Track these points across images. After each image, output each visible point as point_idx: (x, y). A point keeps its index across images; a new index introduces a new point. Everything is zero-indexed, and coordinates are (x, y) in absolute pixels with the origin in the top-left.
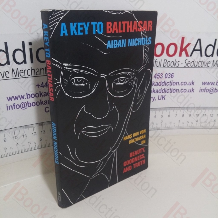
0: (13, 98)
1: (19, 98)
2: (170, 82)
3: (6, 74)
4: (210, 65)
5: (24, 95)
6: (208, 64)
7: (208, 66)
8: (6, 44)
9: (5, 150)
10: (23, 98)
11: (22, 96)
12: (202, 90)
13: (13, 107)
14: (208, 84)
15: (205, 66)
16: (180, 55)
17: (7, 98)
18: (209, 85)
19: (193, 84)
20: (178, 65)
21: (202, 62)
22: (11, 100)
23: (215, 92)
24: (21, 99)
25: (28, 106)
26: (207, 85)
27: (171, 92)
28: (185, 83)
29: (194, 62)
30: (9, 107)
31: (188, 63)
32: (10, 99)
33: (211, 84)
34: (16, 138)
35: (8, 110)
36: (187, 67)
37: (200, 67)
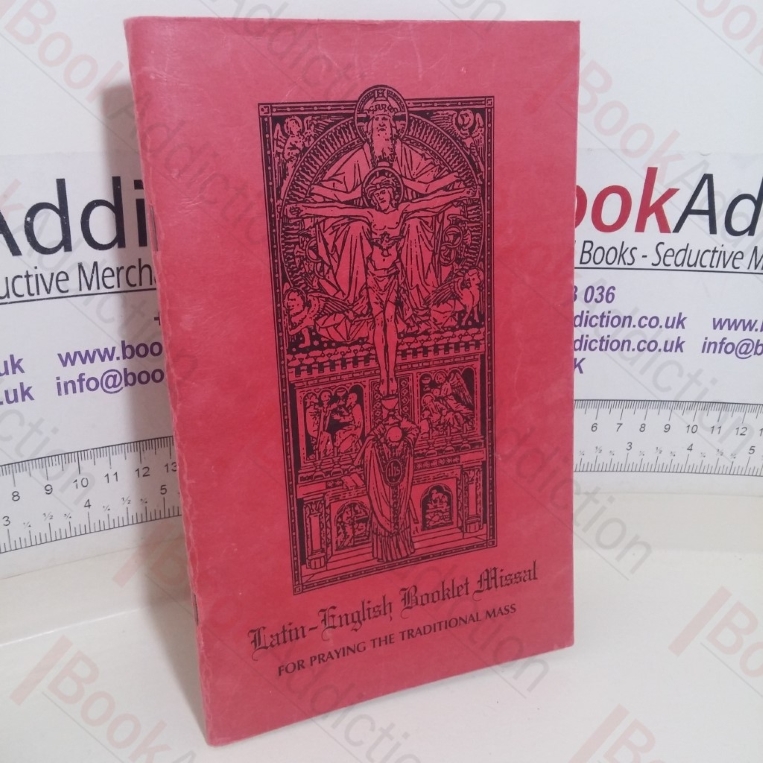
0: (78, 357)
1: (97, 357)
2: (603, 316)
3: (57, 281)
4: (743, 264)
5: (114, 349)
6: (735, 258)
7: (736, 265)
8: (61, 184)
9: (48, 521)
10: (111, 358)
11: (106, 350)
12: (713, 346)
13: (77, 384)
14: (734, 325)
15: (724, 266)
16: (640, 227)
17: (60, 355)
18: (736, 329)
19: (680, 326)
20: (630, 261)
21: (715, 251)
22: (73, 363)
23: (756, 353)
24: (103, 359)
25: (127, 384)
26: (730, 328)
27: (603, 347)
28: (653, 322)
29: (686, 250)
30: (66, 384)
31: (665, 256)
32: (67, 360)
33: (744, 329)
34: (85, 484)
35: (59, 394)
36: (661, 266)
37: (708, 268)
